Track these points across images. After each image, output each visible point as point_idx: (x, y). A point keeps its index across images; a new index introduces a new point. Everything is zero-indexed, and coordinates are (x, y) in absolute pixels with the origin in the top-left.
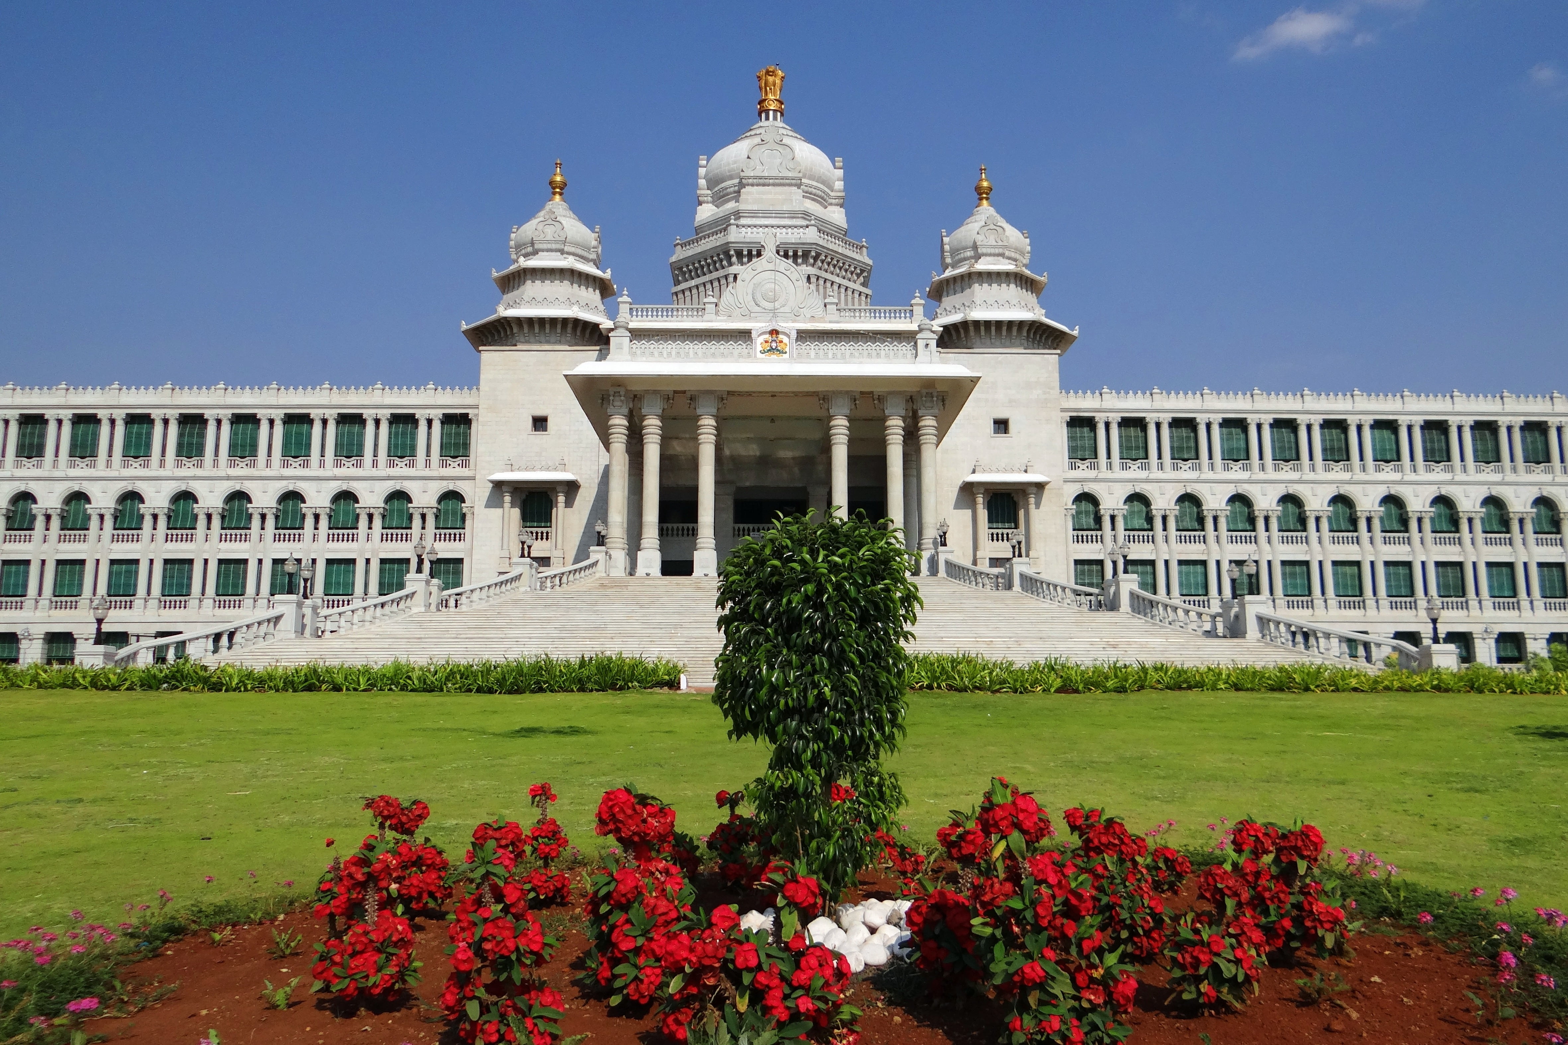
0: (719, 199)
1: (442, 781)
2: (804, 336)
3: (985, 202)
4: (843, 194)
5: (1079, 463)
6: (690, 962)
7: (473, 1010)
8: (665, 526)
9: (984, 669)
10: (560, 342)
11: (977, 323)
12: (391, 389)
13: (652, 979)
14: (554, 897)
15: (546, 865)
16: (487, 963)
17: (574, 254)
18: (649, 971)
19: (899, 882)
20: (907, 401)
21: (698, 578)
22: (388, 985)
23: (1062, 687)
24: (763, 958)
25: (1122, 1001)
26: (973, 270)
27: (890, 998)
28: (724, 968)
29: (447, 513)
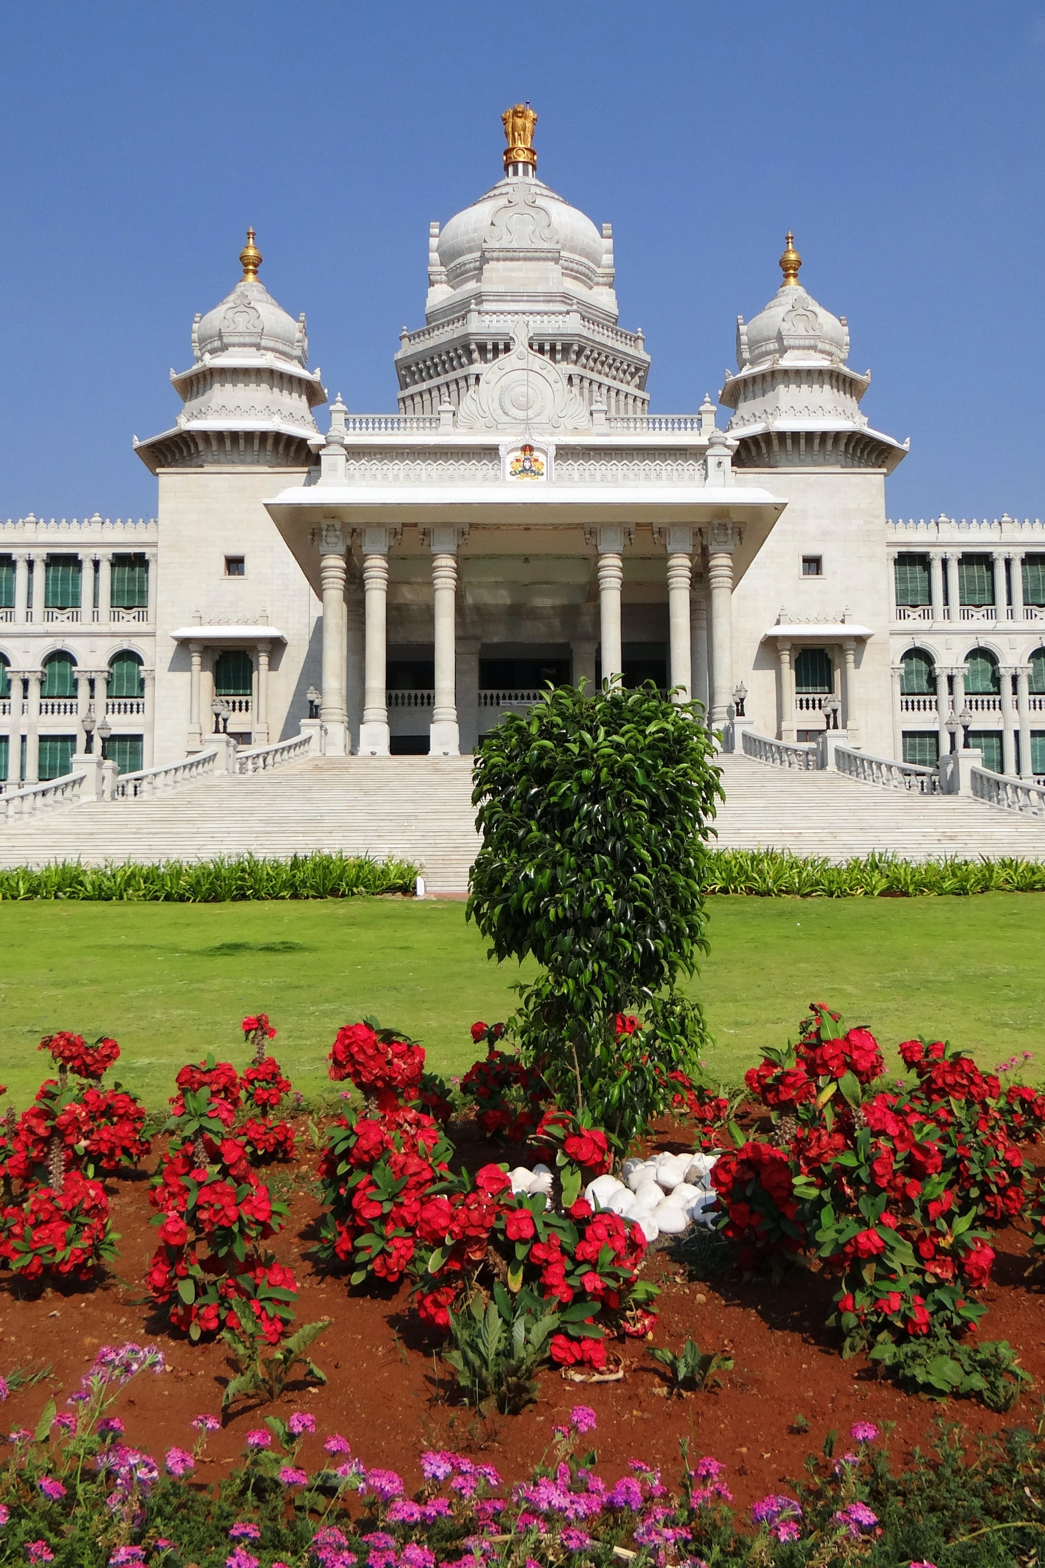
0: (456, 277)
1: (128, 1010)
2: (565, 452)
3: (792, 280)
4: (613, 271)
5: (909, 611)
6: (451, 1233)
7: (186, 1291)
8: (394, 693)
9: (792, 868)
10: (258, 463)
11: (782, 435)
12: (47, 522)
13: (403, 1252)
14: (275, 1152)
15: (264, 1114)
16: (202, 1235)
17: (273, 350)
18: (398, 1244)
19: (697, 1132)
20: (695, 534)
21: (435, 757)
22: (80, 1261)
23: (889, 888)
24: (540, 1227)
25: (975, 1274)
26: (777, 367)
27: (691, 1271)
28: (492, 1239)
29: (120, 677)
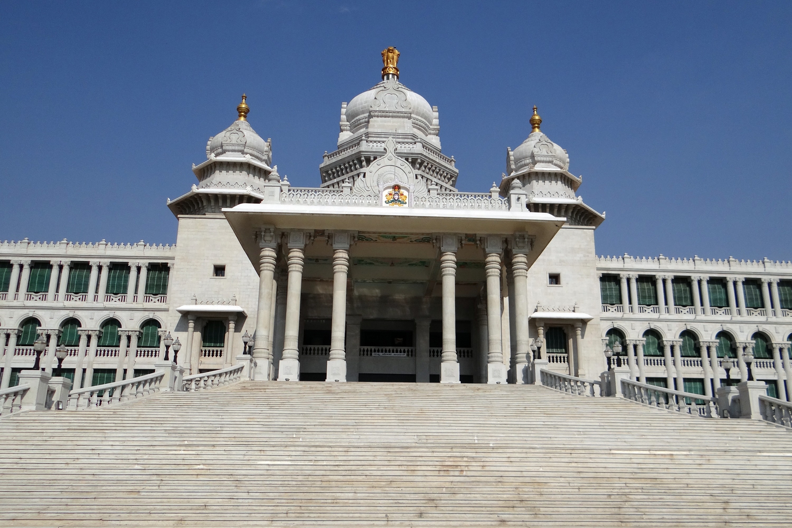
0: (355, 127)
3: (536, 129)
4: (439, 127)
5: (609, 307)
11: (536, 205)
12: (113, 245)
17: (250, 154)
20: (503, 241)
21: (330, 383)
29: (147, 335)
